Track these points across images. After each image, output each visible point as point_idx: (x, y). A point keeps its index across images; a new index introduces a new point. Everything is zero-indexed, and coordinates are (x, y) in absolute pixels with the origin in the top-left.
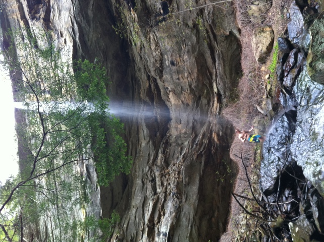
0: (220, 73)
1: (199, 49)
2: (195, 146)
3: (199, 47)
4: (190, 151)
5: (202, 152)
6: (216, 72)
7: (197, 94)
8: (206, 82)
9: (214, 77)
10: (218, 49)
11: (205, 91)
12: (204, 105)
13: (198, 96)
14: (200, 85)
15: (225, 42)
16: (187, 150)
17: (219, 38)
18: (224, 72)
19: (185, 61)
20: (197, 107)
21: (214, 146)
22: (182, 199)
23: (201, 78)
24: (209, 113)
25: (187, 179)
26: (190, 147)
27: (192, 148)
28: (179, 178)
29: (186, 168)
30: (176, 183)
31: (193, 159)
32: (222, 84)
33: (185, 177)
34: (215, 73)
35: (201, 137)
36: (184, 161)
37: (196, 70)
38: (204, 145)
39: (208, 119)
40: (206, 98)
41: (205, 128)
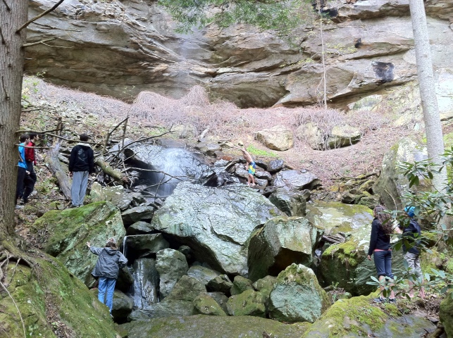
0: (242, 77)
1: (273, 53)
2: (149, 40)
3: (276, 53)
4: (142, 33)
5: (141, 49)
6: (243, 73)
7: (218, 46)
8: (232, 60)
9: (237, 69)
10: (271, 76)
11: (220, 57)
12: (202, 54)
13: (215, 47)
14: (228, 51)
15: (278, 86)
16: (143, 30)
17: (283, 77)
18: (242, 83)
19: (262, 34)
20: (200, 45)
21: (149, 65)
22: (76, 19)
23: (237, 53)
24: (193, 60)
25: (103, 27)
26: (148, 34)
27: (146, 35)
28: (104, 16)
29: (120, 26)
30: (97, 11)
31: (132, 37)
32: (228, 78)
33: (107, 26)
34: (242, 71)
35: (161, 48)
36: (129, 24)
37: (248, 47)
38: (151, 52)
39: (184, 59)
40: (212, 58)
41: (173, 54)
